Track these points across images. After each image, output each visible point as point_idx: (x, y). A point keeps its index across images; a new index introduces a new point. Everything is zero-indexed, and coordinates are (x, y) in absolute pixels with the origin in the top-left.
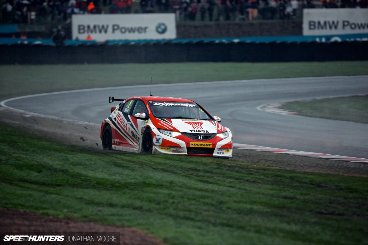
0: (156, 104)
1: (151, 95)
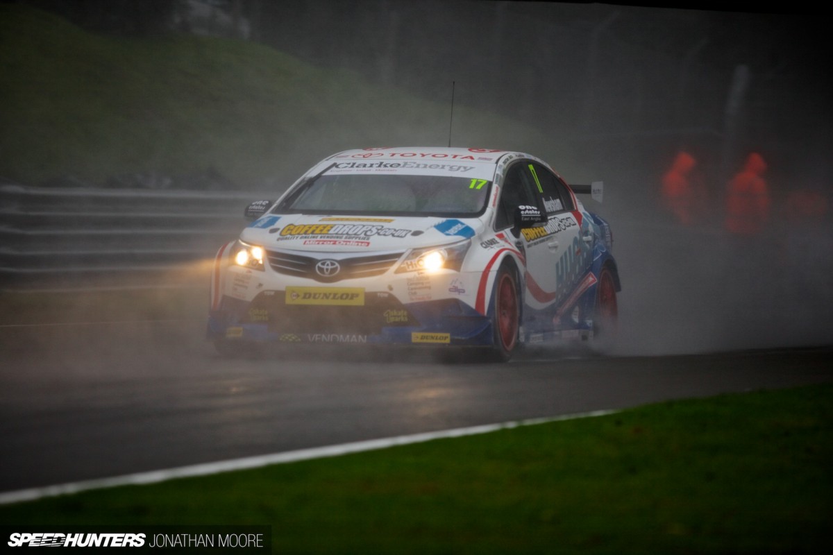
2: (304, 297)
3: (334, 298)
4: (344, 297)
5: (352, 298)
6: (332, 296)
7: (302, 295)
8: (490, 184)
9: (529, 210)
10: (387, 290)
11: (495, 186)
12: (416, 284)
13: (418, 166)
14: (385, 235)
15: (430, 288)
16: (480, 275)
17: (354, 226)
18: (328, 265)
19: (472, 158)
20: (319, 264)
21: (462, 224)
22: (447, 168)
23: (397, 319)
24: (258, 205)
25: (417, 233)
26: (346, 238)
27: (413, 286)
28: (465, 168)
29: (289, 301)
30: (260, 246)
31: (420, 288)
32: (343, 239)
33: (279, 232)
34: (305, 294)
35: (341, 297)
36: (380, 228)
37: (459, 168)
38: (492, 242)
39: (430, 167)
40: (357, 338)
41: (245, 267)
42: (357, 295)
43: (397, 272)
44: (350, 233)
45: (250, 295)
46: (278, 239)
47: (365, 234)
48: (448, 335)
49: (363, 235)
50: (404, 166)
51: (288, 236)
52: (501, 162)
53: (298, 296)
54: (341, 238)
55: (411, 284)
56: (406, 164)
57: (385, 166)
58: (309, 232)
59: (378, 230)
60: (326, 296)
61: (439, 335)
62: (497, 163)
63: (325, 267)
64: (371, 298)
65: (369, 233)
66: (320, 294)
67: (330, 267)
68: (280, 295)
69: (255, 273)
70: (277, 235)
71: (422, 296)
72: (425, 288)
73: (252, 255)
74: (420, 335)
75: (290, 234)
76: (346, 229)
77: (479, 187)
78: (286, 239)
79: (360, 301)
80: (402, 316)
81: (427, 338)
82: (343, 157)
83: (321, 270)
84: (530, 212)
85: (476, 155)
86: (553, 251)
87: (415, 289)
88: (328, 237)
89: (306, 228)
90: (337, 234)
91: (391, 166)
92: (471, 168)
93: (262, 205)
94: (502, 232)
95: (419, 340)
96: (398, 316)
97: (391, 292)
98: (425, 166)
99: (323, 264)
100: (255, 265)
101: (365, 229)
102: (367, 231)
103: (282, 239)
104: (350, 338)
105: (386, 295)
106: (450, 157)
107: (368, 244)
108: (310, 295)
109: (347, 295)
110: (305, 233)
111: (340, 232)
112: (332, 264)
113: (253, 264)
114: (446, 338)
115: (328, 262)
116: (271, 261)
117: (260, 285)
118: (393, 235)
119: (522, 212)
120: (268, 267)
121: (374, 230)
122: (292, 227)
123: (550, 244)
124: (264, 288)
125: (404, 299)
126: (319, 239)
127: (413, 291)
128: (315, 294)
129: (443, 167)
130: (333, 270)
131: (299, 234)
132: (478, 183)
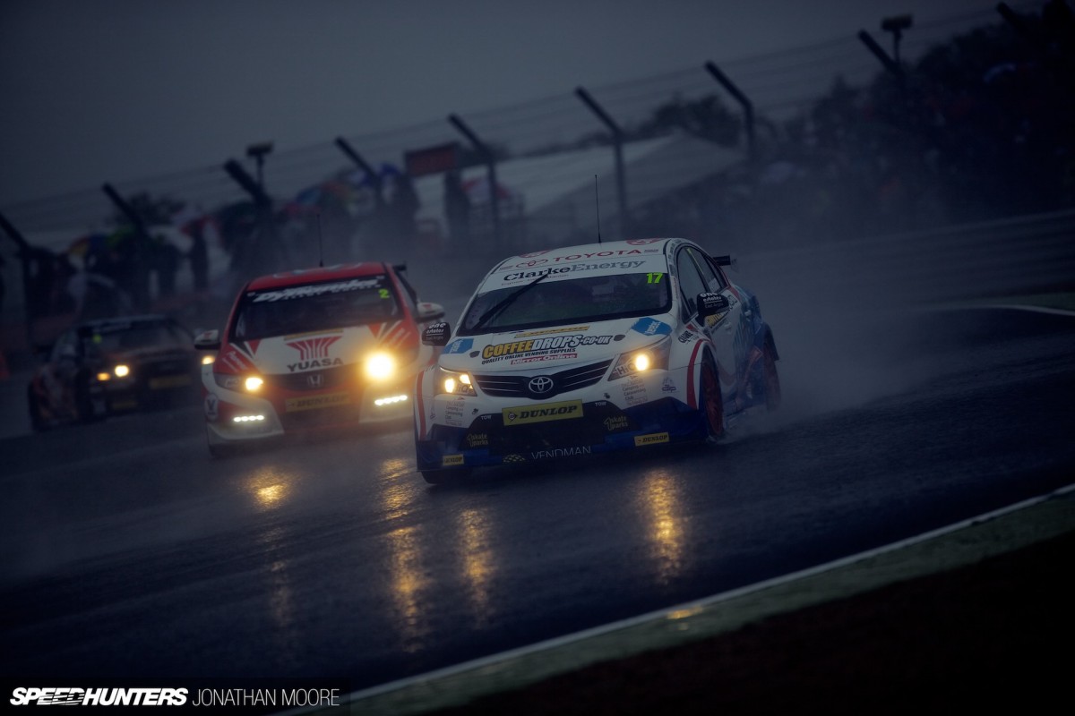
0: (262, 297)
1: (321, 265)
2: (522, 417)
3: (552, 413)
4: (563, 410)
5: (570, 411)
6: (550, 411)
7: (520, 415)
8: (666, 276)
9: (711, 297)
10: (605, 399)
11: (672, 278)
12: (631, 388)
13: (588, 267)
14: (588, 344)
15: (644, 390)
16: (686, 370)
17: (554, 339)
18: (541, 382)
19: (638, 252)
20: (532, 382)
21: (656, 321)
22: (618, 266)
23: (618, 426)
24: (436, 328)
25: (619, 338)
26: (551, 352)
27: (628, 391)
28: (636, 263)
29: (507, 422)
30: (465, 372)
31: (635, 392)
32: (549, 354)
33: (481, 354)
34: (523, 413)
35: (560, 412)
36: (580, 337)
37: (630, 264)
38: (688, 335)
39: (601, 267)
40: (581, 449)
41: (454, 394)
42: (575, 408)
43: (610, 379)
44: (553, 346)
45: (466, 421)
46: (483, 363)
47: (569, 346)
48: (666, 434)
49: (567, 347)
50: (574, 270)
51: (492, 358)
52: (668, 252)
53: (516, 416)
54: (546, 353)
55: (627, 389)
56: (575, 267)
57: (555, 272)
58: (512, 351)
59: (580, 339)
60: (544, 412)
61: (659, 435)
62: (664, 252)
63: (538, 384)
64: (589, 407)
65: (572, 344)
66: (538, 411)
67: (543, 383)
68: (497, 418)
69: (468, 399)
70: (479, 358)
71: (640, 399)
72: (641, 390)
73: (460, 382)
74: (641, 438)
75: (493, 356)
76: (547, 344)
77: (657, 281)
78: (491, 361)
79: (578, 413)
80: (622, 422)
81: (648, 439)
82: (507, 268)
83: (534, 387)
84: (712, 299)
85: (641, 248)
86: (729, 333)
87: (632, 393)
88: (533, 354)
89: (507, 348)
90: (540, 349)
91: (561, 271)
92: (642, 262)
93: (439, 328)
94: (690, 323)
95: (642, 444)
96: (619, 423)
97: (609, 400)
98: (596, 267)
99: (536, 381)
100: (466, 391)
101: (565, 340)
102: (569, 343)
103: (487, 362)
104: (575, 451)
105: (604, 404)
106: (616, 254)
107: (576, 354)
108: (528, 413)
109: (565, 409)
110: (508, 352)
111: (543, 347)
112: (545, 380)
113: (462, 389)
114: (665, 437)
115: (541, 379)
116: (481, 385)
117: (476, 410)
118: (597, 343)
119: (704, 300)
120: (479, 390)
121: (577, 341)
122: (492, 349)
123: (726, 326)
124: (479, 413)
125: (622, 404)
126: (524, 357)
127: (630, 396)
128: (533, 412)
129: (614, 265)
130: (547, 386)
131: (502, 354)
132: (655, 277)
